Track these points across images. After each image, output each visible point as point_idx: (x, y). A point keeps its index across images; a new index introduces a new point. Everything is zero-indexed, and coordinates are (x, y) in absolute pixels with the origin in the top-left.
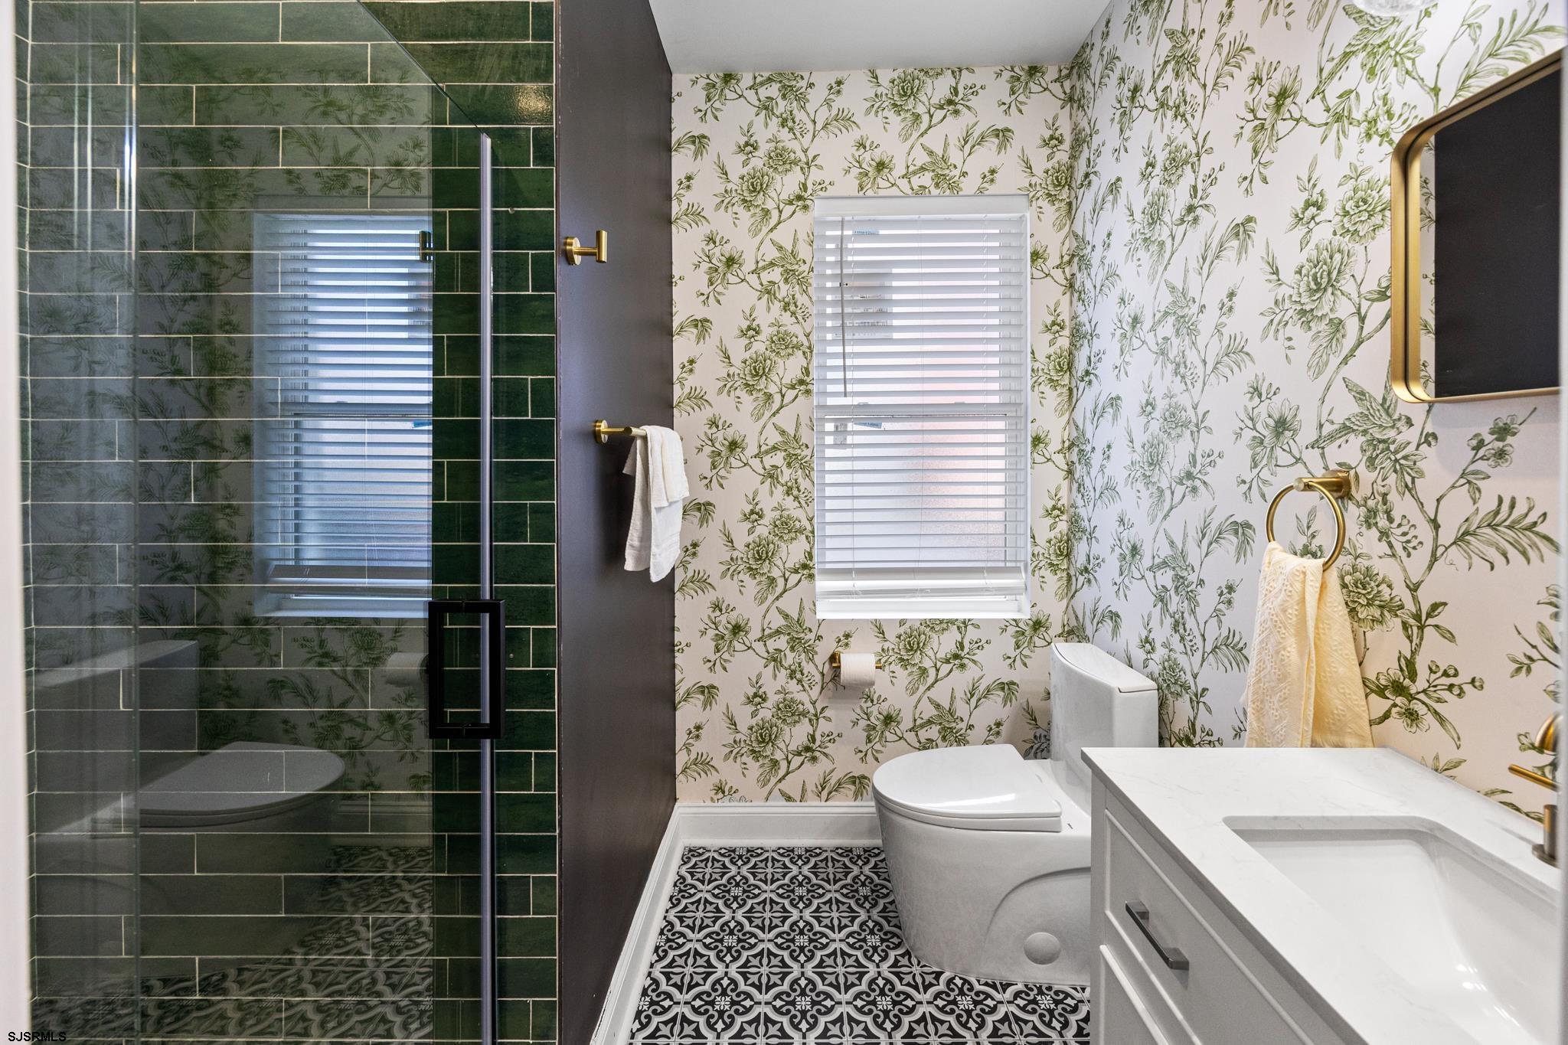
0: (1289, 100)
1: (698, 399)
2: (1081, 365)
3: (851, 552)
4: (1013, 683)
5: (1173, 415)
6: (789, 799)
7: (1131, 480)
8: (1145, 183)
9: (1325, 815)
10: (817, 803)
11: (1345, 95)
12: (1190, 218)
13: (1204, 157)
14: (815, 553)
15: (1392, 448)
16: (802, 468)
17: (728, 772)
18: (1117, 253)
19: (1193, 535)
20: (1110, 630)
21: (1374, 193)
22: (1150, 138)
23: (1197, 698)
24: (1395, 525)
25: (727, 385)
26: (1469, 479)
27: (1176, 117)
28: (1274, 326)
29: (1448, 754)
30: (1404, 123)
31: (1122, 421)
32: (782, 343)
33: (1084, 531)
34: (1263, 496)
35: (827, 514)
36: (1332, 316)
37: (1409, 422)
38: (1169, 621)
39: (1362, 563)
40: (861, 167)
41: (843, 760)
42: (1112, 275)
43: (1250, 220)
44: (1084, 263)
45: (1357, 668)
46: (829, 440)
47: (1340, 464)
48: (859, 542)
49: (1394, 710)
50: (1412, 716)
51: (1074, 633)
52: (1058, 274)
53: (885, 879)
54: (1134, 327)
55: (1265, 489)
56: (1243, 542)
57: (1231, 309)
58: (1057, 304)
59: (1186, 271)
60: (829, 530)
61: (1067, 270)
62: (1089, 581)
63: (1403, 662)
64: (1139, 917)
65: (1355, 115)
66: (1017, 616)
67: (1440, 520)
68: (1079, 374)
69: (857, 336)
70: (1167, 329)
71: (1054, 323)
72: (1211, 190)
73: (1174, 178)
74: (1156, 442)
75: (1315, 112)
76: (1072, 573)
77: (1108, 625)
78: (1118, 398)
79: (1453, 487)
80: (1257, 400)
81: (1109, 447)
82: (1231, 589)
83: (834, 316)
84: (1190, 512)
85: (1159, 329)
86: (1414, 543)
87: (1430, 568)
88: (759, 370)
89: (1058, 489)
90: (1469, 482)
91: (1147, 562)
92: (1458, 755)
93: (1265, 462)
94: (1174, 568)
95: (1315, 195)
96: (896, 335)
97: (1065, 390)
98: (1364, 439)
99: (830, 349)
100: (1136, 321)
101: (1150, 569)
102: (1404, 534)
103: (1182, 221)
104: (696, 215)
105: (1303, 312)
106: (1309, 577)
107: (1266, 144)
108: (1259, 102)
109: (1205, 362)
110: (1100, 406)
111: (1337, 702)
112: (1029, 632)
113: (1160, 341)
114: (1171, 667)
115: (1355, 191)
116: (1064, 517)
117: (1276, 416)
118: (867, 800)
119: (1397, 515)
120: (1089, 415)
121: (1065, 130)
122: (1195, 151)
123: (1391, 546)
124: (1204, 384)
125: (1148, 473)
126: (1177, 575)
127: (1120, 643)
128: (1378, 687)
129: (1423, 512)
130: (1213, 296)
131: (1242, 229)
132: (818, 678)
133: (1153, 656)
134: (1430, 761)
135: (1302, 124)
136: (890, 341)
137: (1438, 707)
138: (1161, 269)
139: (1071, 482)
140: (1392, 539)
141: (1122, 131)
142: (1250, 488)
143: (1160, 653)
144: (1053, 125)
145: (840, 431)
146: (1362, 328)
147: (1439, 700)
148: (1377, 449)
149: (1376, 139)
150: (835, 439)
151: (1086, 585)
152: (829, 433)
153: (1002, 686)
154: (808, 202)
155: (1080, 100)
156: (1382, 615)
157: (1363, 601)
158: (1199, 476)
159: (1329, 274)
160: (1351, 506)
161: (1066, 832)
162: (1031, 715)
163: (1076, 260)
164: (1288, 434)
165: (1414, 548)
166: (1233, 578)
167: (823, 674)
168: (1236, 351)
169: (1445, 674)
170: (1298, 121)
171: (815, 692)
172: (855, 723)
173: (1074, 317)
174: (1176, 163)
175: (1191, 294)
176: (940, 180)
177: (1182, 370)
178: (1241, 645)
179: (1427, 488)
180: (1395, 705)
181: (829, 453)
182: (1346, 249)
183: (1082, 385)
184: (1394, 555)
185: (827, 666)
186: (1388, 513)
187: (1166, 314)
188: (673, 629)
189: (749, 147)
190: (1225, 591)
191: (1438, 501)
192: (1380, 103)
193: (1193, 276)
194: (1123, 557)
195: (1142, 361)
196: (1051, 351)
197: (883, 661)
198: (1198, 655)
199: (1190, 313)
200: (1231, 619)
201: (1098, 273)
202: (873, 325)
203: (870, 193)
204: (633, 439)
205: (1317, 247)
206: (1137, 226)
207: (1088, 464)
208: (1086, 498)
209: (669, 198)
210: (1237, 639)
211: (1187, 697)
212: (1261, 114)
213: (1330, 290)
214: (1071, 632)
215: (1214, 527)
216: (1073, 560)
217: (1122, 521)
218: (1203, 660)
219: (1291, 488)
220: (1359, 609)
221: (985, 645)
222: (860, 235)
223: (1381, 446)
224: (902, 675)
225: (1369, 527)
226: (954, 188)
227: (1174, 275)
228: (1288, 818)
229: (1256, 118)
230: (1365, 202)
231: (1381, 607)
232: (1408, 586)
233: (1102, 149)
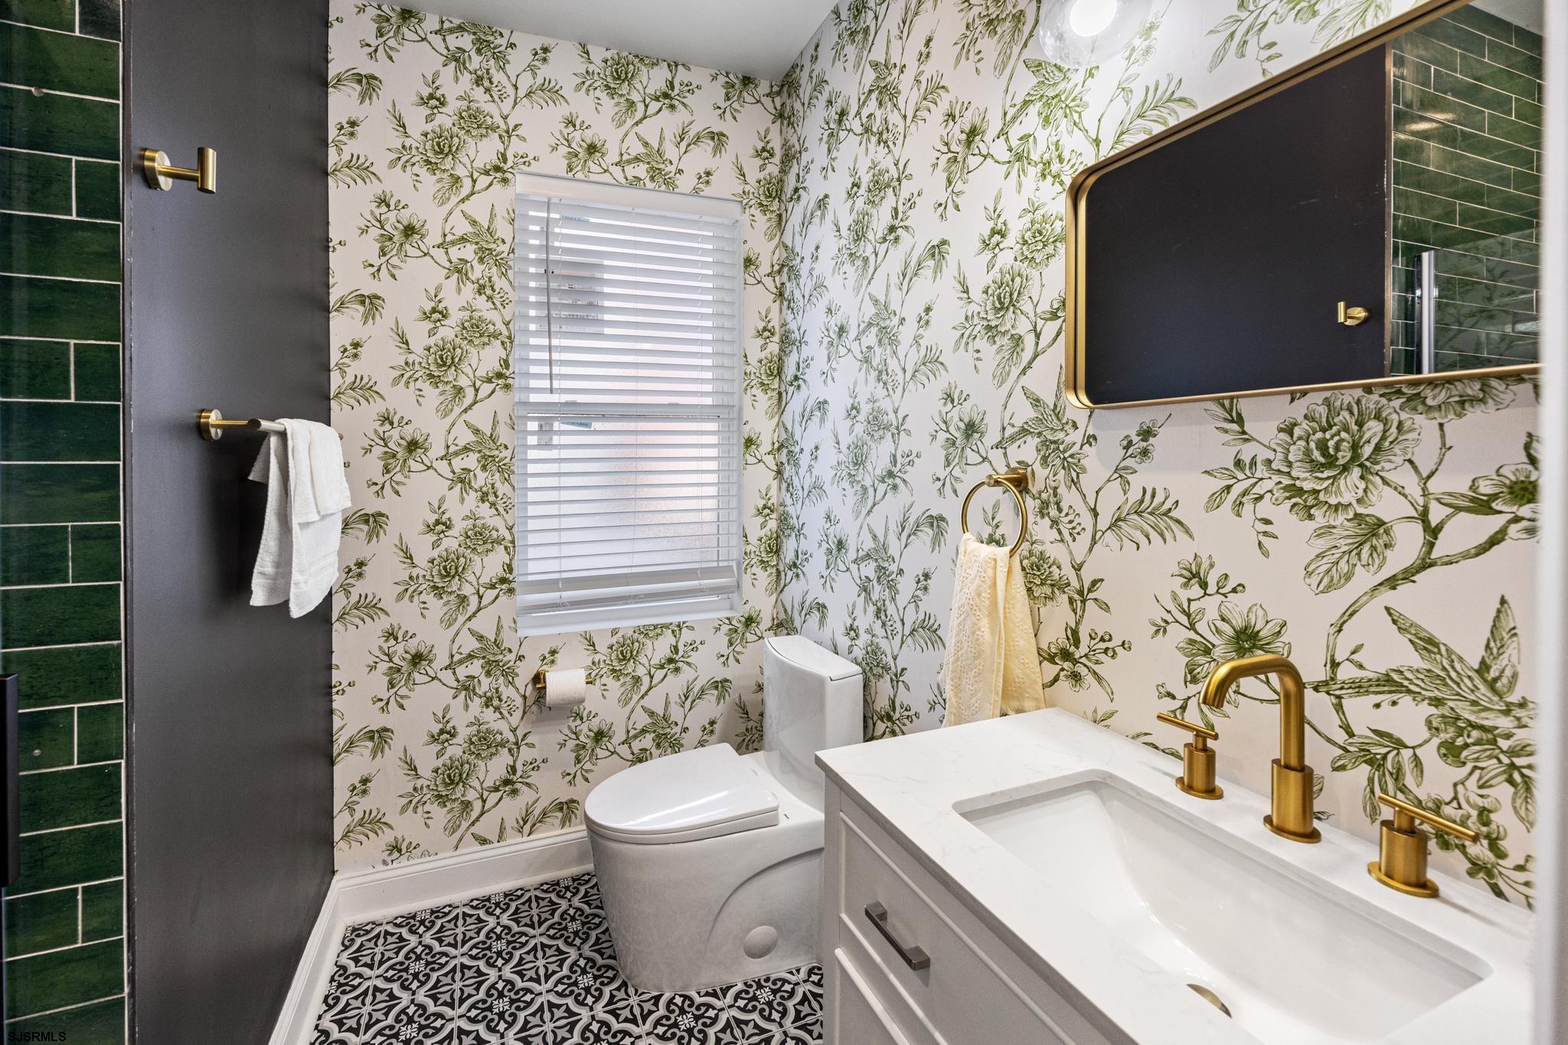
0: (978, 138)
1: (364, 389)
2: (790, 371)
3: (557, 561)
4: (727, 681)
5: (876, 418)
6: (484, 841)
7: (837, 479)
8: (850, 202)
9: (1030, 782)
10: (519, 839)
11: (1024, 138)
12: (892, 237)
13: (904, 181)
14: (515, 565)
15: (1061, 448)
16: (500, 470)
17: (407, 826)
18: (824, 266)
19: (894, 528)
20: (817, 620)
21: (1048, 226)
22: (856, 160)
23: (897, 678)
24: (1063, 514)
25: (405, 375)
26: (1121, 473)
27: (879, 143)
28: (965, 340)
29: (1105, 707)
30: (1072, 167)
31: (828, 425)
32: (476, 330)
33: (792, 529)
34: (955, 491)
35: (530, 521)
36: (1013, 332)
37: (1075, 426)
38: (872, 609)
39: (1037, 548)
40: (570, 146)
41: (549, 787)
42: (820, 286)
43: (944, 242)
44: (794, 273)
45: (1033, 640)
46: (532, 440)
47: (1019, 463)
48: (566, 550)
49: (1062, 674)
50: (1076, 677)
51: (783, 626)
52: (768, 281)
53: (597, 907)
54: (840, 336)
55: (957, 486)
56: (937, 534)
57: (927, 322)
58: (768, 311)
59: (888, 286)
60: (532, 539)
61: (777, 278)
62: (797, 576)
63: (1069, 631)
64: (877, 918)
65: (1032, 156)
66: (730, 614)
67: (1098, 510)
68: (789, 379)
69: (564, 329)
70: (871, 338)
71: (765, 329)
72: (910, 213)
73: (877, 199)
74: (860, 443)
75: (1000, 149)
76: (781, 568)
77: (816, 616)
78: (825, 402)
79: (1109, 481)
80: (950, 405)
81: (817, 448)
82: (927, 576)
83: (537, 305)
84: (891, 507)
85: (864, 339)
86: (1079, 529)
87: (1091, 550)
88: (446, 360)
89: (768, 489)
90: (1121, 476)
91: (852, 555)
92: (1110, 707)
93: (956, 461)
94: (876, 560)
95: (999, 224)
96: (607, 331)
97: (775, 394)
98: (1039, 440)
99: (533, 341)
100: (842, 330)
101: (855, 561)
102: (1071, 522)
103: (885, 240)
104: (362, 169)
105: (989, 328)
106: (1000, 563)
107: (958, 175)
108: (953, 137)
109: (904, 370)
110: (808, 410)
111: (1018, 671)
112: (741, 627)
113: (864, 350)
114: (873, 651)
115: (1033, 223)
116: (774, 516)
117: (966, 420)
118: (576, 825)
119: (1064, 506)
120: (798, 418)
121: (776, 144)
122: (896, 176)
123: (1060, 532)
124: (904, 390)
125: (853, 473)
126: (879, 566)
127: (827, 632)
128: (1049, 655)
129: (1086, 502)
130: (912, 310)
131: (937, 251)
132: (519, 701)
133: (857, 642)
134: (1090, 714)
135: (989, 160)
136: (601, 336)
137: (1096, 668)
138: (865, 282)
139: (780, 482)
140: (1061, 527)
141: (829, 151)
142: (944, 485)
143: (864, 639)
144: (765, 137)
145: (545, 430)
146: (1037, 343)
147: (1097, 662)
148: (1049, 449)
149: (1049, 179)
150: (539, 439)
151: (794, 580)
152: (532, 433)
153: (716, 685)
154: (508, 175)
155: (789, 118)
156: (1053, 592)
157: (1038, 581)
158: (899, 474)
159: (1011, 295)
160: (1029, 499)
161: (783, 823)
162: (743, 709)
163: (785, 270)
164: (976, 436)
165: (1078, 534)
166: (929, 566)
167: (525, 697)
168: (932, 361)
169: (1102, 640)
170: (985, 157)
171: (515, 719)
172: (562, 745)
173: (784, 325)
174: (880, 185)
175: (892, 308)
176: (655, 173)
177: (884, 377)
178: (935, 627)
179: (1089, 483)
180: (1063, 669)
181: (532, 454)
182: (1025, 274)
183: (791, 389)
184: (1062, 541)
185: (530, 687)
186: (1058, 504)
187: (870, 324)
188: (329, 667)
189: (434, 101)
190: (922, 578)
191: (1097, 492)
192: (1053, 148)
193: (894, 290)
194: (830, 552)
195: (848, 368)
196: (762, 355)
197: (593, 675)
198: (898, 638)
199: (892, 324)
200: (927, 604)
201: (807, 284)
202: (582, 319)
203: (580, 175)
204: (265, 435)
205: (1001, 271)
206: (843, 242)
207: (796, 465)
208: (794, 496)
209: (325, 144)
210: (932, 621)
211: (887, 678)
212: (954, 148)
213: (1011, 309)
214: (780, 625)
215: (912, 520)
216: (782, 557)
217: (828, 517)
218: (902, 643)
219: (983, 483)
220: (1034, 588)
221: (700, 647)
222: (567, 220)
223: (1052, 446)
224: (615, 687)
225: (1043, 517)
226: (669, 183)
227: (877, 289)
228: (1002, 792)
229: (950, 151)
230: (1040, 233)
231: (1052, 585)
232: (1073, 567)
233: (811, 166)
